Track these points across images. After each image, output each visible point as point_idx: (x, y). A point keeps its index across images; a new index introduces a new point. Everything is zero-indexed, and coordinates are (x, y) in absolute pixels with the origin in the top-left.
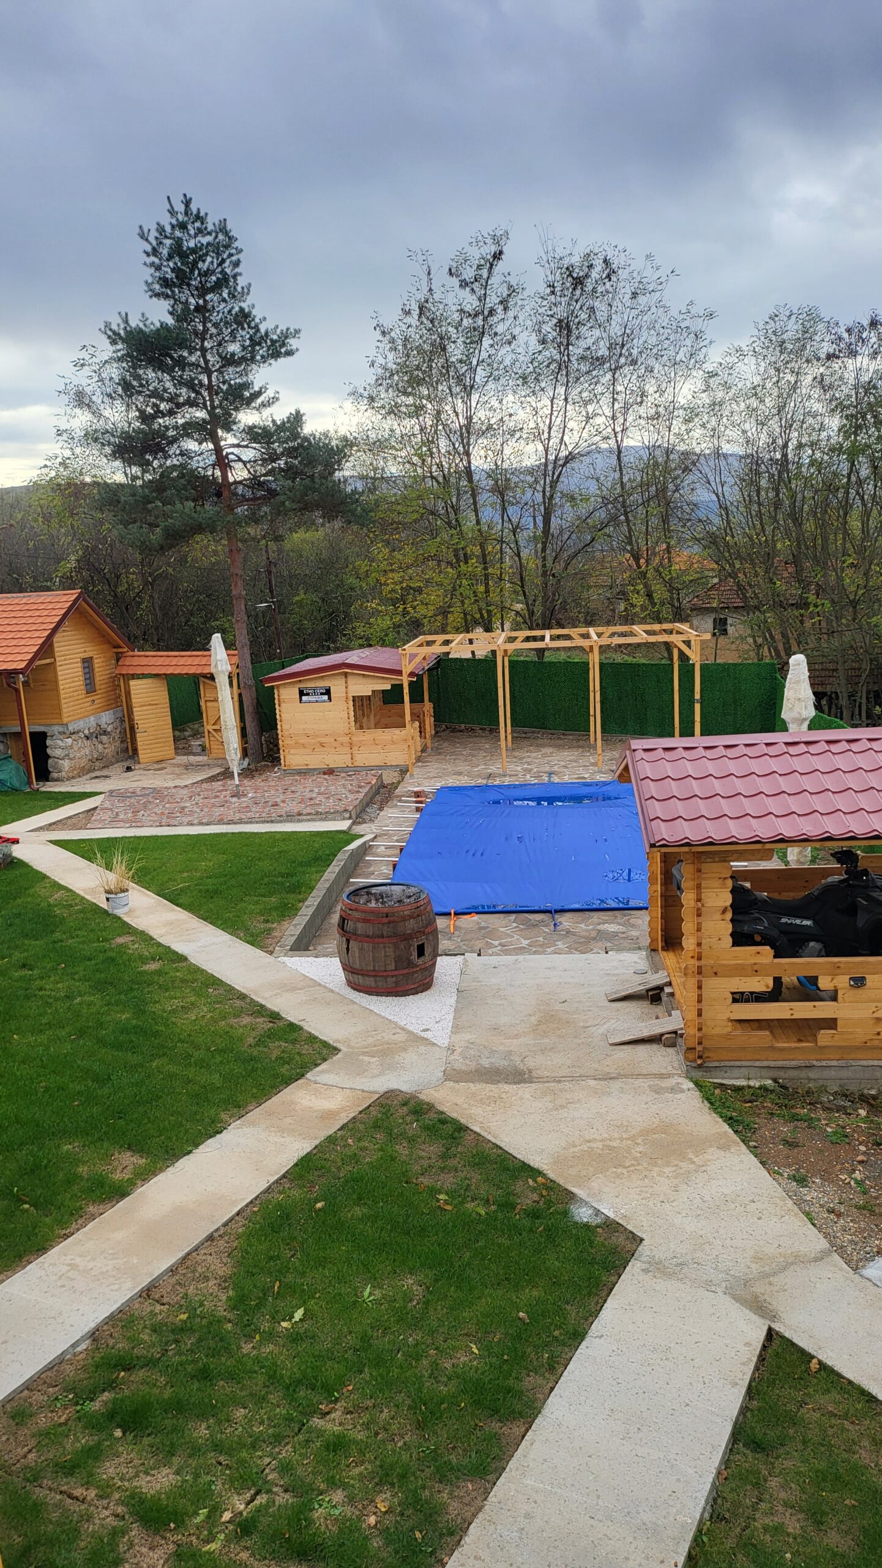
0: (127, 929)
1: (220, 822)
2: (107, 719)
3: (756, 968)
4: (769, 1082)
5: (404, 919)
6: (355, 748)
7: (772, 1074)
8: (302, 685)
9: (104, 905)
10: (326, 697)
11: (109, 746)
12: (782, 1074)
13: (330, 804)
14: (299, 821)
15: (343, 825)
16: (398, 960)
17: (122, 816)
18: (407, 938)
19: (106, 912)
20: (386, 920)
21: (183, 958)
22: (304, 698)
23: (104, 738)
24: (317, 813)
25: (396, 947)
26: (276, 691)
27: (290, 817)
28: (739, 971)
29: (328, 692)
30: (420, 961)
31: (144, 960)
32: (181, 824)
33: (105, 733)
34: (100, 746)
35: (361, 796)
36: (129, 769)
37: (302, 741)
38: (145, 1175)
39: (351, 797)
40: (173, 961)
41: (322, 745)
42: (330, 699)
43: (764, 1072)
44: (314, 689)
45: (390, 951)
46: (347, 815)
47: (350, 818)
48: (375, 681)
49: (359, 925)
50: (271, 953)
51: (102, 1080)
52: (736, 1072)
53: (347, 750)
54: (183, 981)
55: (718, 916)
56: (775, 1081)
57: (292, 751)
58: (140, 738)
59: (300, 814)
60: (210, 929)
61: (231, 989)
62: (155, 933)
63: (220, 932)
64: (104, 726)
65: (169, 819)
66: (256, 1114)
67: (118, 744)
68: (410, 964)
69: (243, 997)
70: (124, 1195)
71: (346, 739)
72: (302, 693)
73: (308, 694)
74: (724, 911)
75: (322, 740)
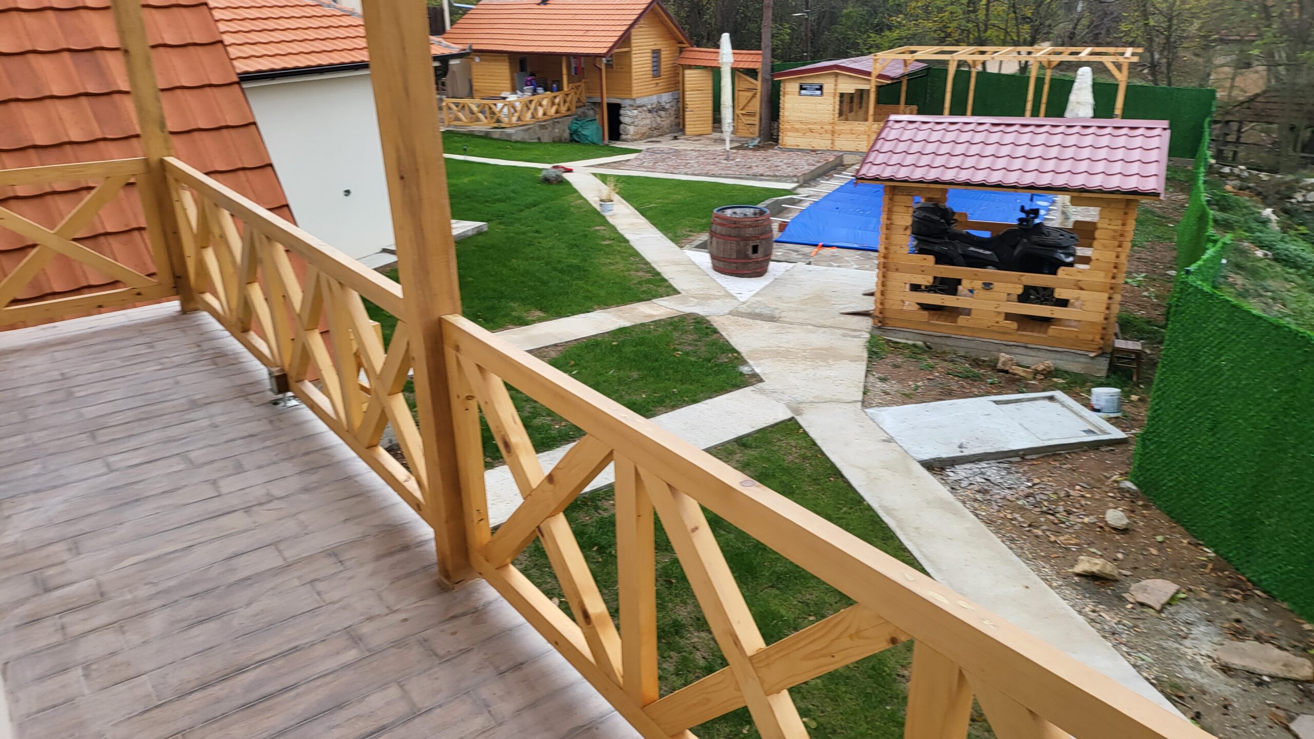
0: (605, 222)
1: (706, 175)
2: (666, 98)
3: (923, 268)
4: (920, 343)
5: (746, 226)
6: (836, 135)
7: (922, 338)
8: (802, 81)
9: (598, 208)
10: (819, 92)
11: (666, 120)
12: (930, 339)
13: (789, 171)
14: (761, 180)
15: (789, 186)
16: (738, 252)
17: (645, 164)
18: (746, 239)
19: (598, 213)
20: (734, 226)
21: (627, 241)
22: (803, 92)
23: (662, 113)
24: (776, 176)
25: (738, 244)
26: (782, 85)
27: (755, 177)
28: (911, 270)
29: (821, 88)
30: (754, 256)
31: (604, 239)
32: (679, 173)
33: (664, 109)
34: (659, 119)
35: (813, 168)
36: (676, 138)
37: (796, 126)
38: (540, 320)
39: (807, 167)
40: (620, 242)
41: (811, 131)
42: (822, 94)
43: (918, 337)
44: (811, 84)
45: (734, 246)
46: (795, 180)
47: (797, 182)
48: (857, 81)
49: (719, 227)
50: (681, 247)
51: (544, 283)
52: (902, 334)
53: (829, 136)
54: (619, 252)
55: (901, 232)
56: (925, 343)
57: (789, 134)
58: (688, 115)
59: (762, 175)
60: (654, 229)
61: (644, 259)
62: (619, 228)
63: (659, 232)
64: (663, 104)
65: (675, 169)
66: (613, 310)
67: (672, 119)
68: (746, 257)
69: (647, 263)
70: (527, 324)
71: (829, 127)
72: (802, 88)
73: (805, 89)
74: (906, 229)
75: (811, 126)
